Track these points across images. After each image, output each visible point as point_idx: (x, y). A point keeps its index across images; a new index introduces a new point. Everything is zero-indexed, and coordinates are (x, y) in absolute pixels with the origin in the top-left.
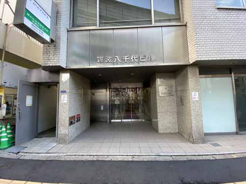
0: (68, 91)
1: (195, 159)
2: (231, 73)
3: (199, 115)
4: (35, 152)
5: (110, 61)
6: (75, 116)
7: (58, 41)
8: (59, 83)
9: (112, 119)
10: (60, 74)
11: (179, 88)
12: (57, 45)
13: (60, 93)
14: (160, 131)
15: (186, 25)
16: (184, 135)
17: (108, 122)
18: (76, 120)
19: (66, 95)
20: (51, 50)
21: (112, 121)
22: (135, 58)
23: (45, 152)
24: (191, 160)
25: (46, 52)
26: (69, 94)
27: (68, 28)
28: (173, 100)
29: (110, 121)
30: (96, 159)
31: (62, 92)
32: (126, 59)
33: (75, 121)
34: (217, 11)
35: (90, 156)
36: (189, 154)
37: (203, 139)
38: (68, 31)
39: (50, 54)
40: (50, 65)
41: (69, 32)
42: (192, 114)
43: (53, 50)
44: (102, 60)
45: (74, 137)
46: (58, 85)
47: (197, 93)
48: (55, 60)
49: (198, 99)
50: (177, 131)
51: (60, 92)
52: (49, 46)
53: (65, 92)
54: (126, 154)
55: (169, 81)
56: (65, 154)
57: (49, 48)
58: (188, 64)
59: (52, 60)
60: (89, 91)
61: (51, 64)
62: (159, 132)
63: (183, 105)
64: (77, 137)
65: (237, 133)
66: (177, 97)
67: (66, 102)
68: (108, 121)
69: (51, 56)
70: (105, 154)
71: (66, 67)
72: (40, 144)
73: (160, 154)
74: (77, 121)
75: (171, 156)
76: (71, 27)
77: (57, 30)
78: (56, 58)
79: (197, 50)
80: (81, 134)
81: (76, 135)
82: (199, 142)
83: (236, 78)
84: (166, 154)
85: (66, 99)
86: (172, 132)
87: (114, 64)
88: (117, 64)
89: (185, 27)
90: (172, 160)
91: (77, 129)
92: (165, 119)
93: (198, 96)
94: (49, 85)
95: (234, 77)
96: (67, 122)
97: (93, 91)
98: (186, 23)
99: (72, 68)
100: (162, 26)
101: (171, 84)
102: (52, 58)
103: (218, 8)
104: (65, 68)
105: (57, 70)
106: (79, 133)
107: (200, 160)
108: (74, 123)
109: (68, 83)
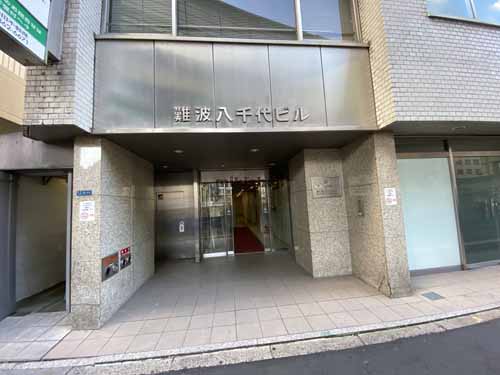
0: (96, 191)
1: (407, 336)
2: (447, 150)
3: (400, 236)
4: (9, 359)
5: (207, 118)
6: (116, 254)
7: (68, 61)
8: (72, 170)
9: (204, 252)
10: (76, 148)
11: (353, 181)
12: (67, 71)
13: (75, 196)
14: (317, 274)
15: (368, 48)
16: (366, 279)
17: (197, 260)
18: (120, 262)
19: (93, 203)
20: (48, 83)
21: (206, 256)
22: (265, 112)
23: (39, 357)
24: (400, 339)
25: (34, 89)
26: (99, 200)
27: (97, 33)
28: (341, 205)
29: (201, 258)
30: (179, 368)
31: (80, 193)
32: (244, 113)
33: (117, 265)
34: (429, 22)
35: (163, 357)
36: (389, 325)
37: (409, 286)
38: (96, 40)
39: (47, 94)
40: (46, 123)
41: (99, 43)
42: (386, 235)
43: (55, 83)
44: (186, 116)
45: (115, 308)
46: (70, 175)
47: (394, 189)
48: (59, 111)
49: (395, 203)
50: (350, 270)
51: (75, 194)
52: (43, 74)
53: (88, 193)
54: (255, 343)
55: (332, 165)
56: (92, 361)
57: (42, 78)
58: (376, 129)
59: (51, 111)
60: (151, 191)
61: (47, 120)
62: (315, 275)
63: (363, 215)
64: (123, 307)
65: (462, 268)
66: (348, 199)
67: (92, 219)
68: (197, 256)
69: (48, 99)
70: (202, 349)
71: (92, 129)
72: (23, 333)
73: (332, 333)
74: (123, 266)
75: (356, 334)
76: (104, 30)
77: (65, 33)
78: (62, 105)
79: (396, 99)
80: (133, 296)
81: (120, 302)
82: (401, 293)
83: (457, 159)
84: (345, 331)
85: (93, 212)
86: (342, 273)
87: (215, 124)
88: (224, 125)
89: (366, 51)
90: (362, 344)
91: (123, 285)
92: (325, 247)
93: (395, 197)
94: (44, 177)
95: (454, 157)
96: (98, 272)
97: (160, 189)
98: (369, 43)
99: (108, 132)
100: (320, 46)
101: (334, 171)
102: (52, 105)
103: (431, 17)
104: (88, 130)
105: (66, 138)
106: (128, 294)
107: (416, 337)
108: (115, 272)
109: (98, 172)
